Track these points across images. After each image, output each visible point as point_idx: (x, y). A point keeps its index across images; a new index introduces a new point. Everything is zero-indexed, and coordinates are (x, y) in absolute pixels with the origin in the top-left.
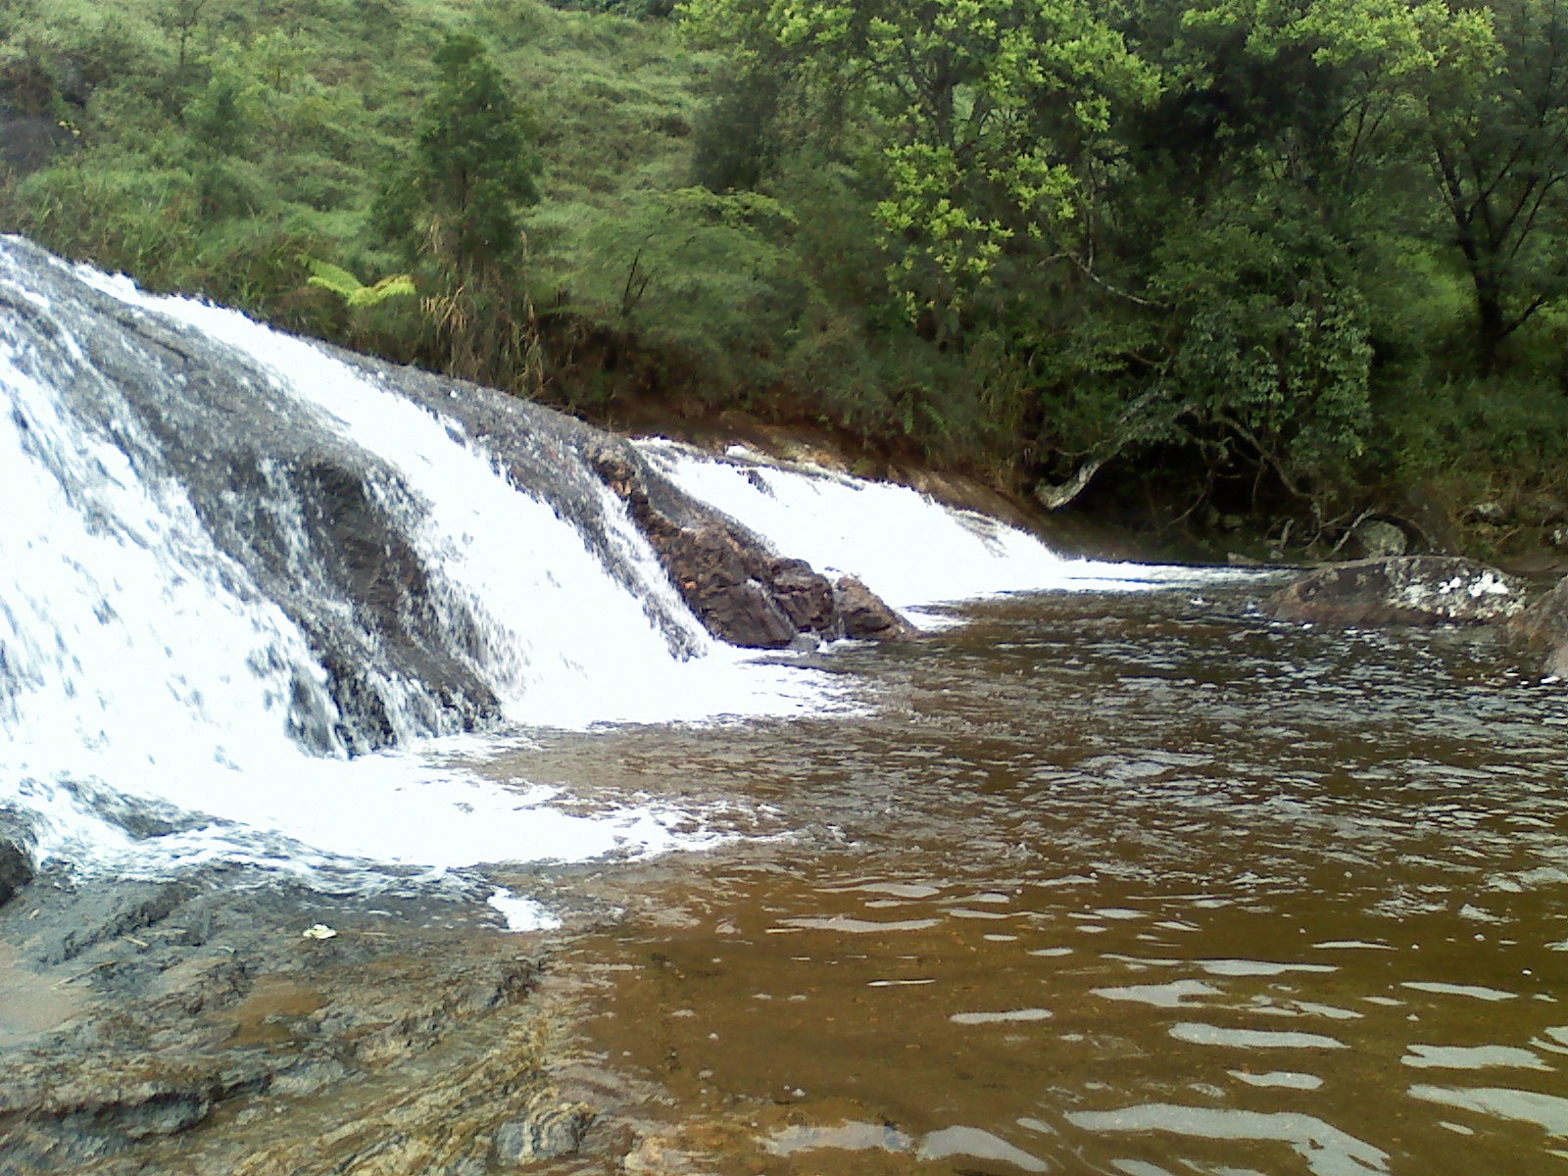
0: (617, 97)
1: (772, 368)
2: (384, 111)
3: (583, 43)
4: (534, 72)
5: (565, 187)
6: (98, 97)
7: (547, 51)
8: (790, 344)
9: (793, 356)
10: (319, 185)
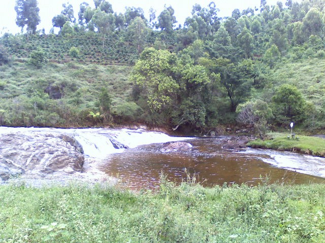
0: (125, 80)
1: (139, 117)
2: (96, 87)
3: (121, 72)
4: (114, 77)
5: (117, 95)
6: (64, 89)
7: (116, 74)
8: (141, 114)
9: (141, 116)
10: (89, 98)
